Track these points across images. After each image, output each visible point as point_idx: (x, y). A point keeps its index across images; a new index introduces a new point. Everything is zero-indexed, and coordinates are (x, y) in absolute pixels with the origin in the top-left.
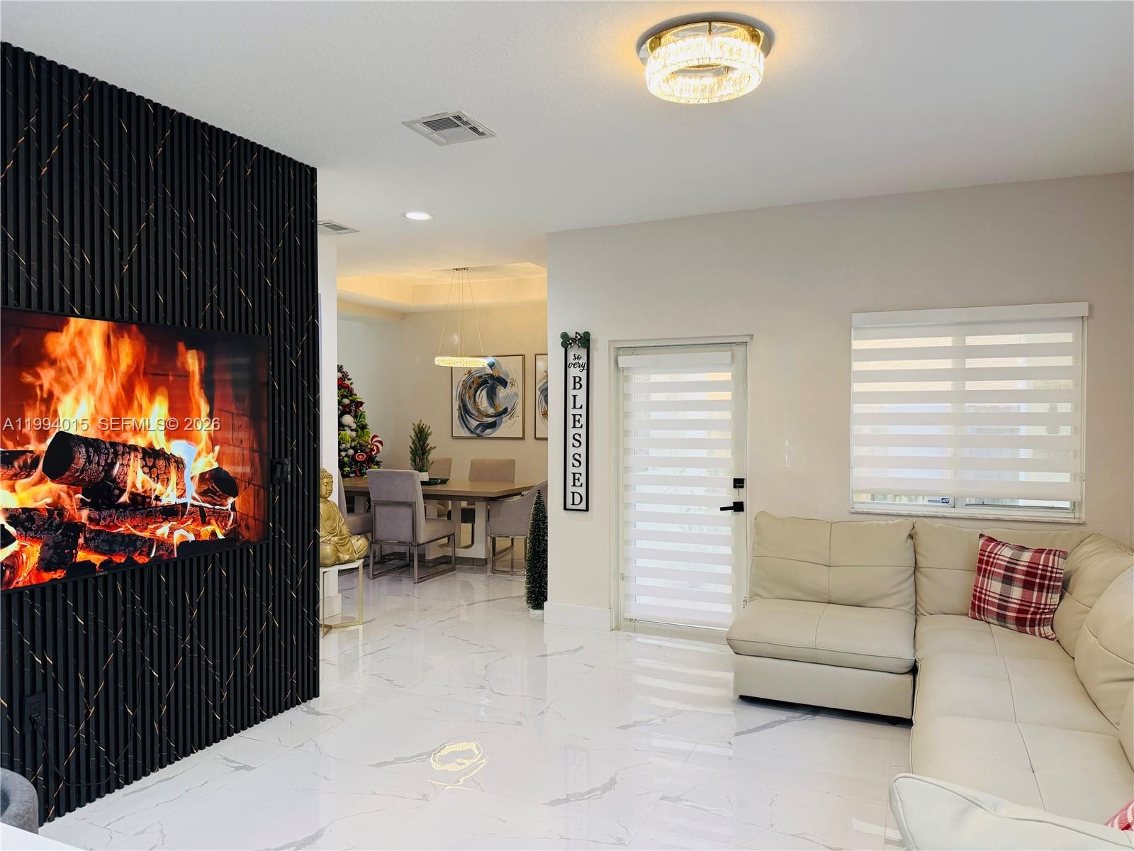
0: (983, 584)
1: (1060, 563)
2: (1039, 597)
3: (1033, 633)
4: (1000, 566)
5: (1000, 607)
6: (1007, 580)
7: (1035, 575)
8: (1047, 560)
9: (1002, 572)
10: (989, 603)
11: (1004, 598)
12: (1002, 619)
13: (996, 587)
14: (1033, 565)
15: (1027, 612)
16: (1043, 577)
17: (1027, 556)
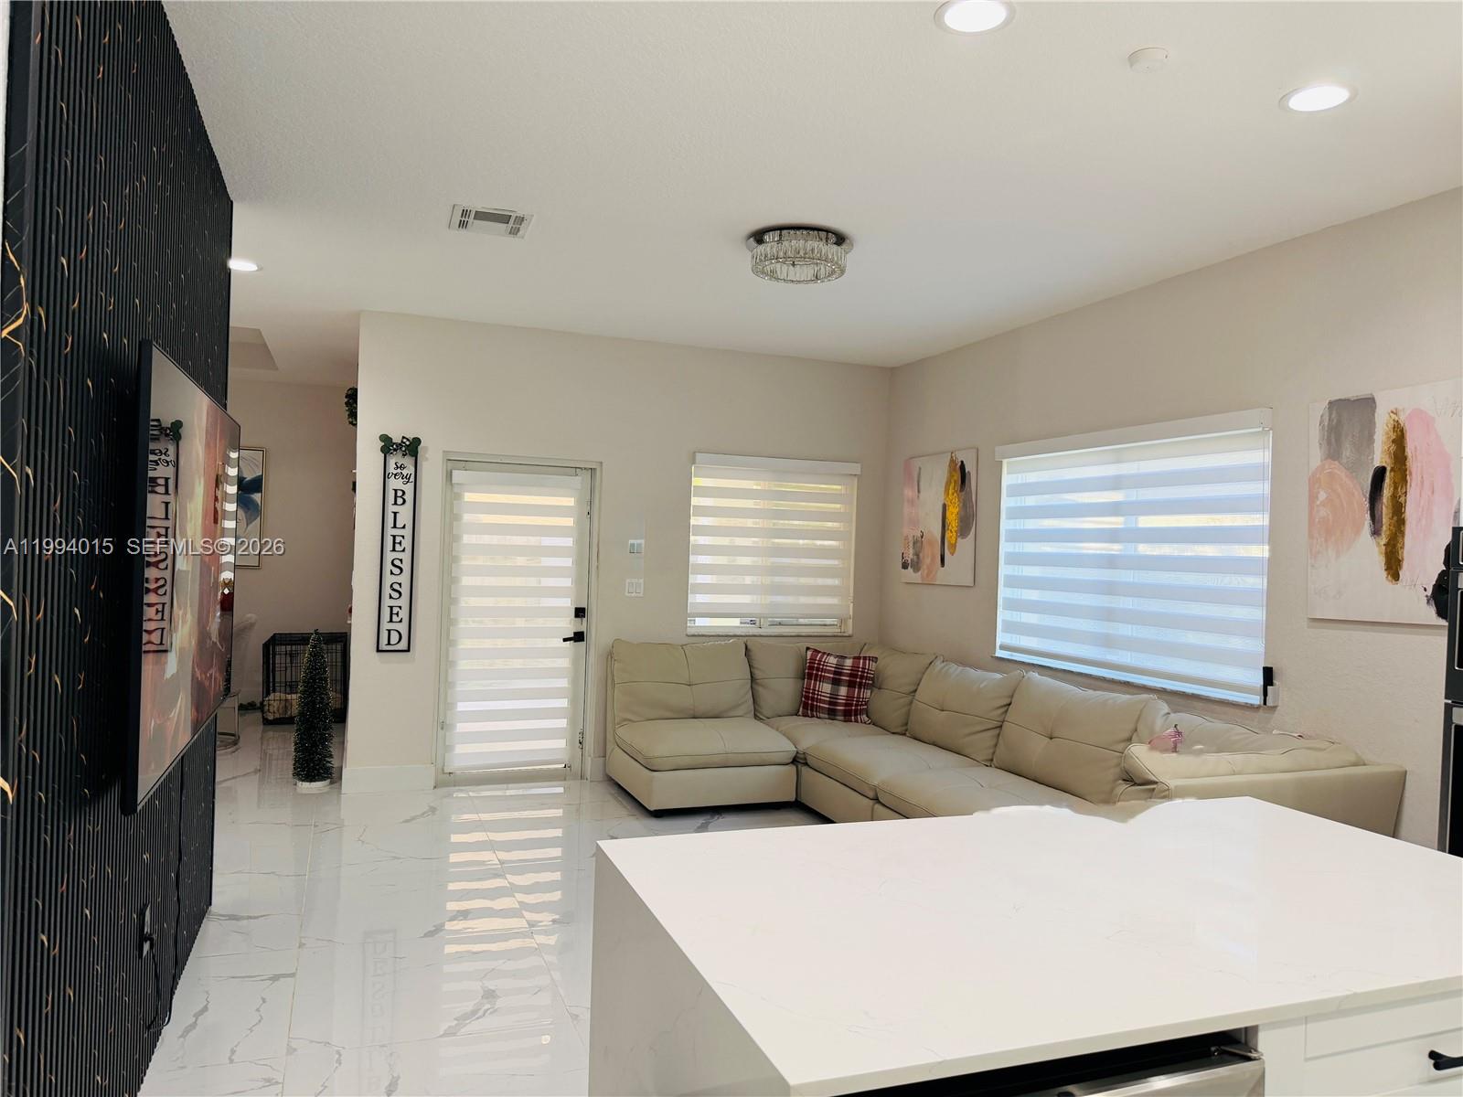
0: (815, 686)
1: (873, 666)
2: (859, 692)
3: (856, 721)
4: (829, 672)
5: (830, 703)
6: (836, 682)
7: (856, 676)
8: (864, 664)
9: (832, 676)
10: (821, 701)
11: (834, 696)
12: (832, 714)
13: (826, 688)
14: (855, 668)
15: (852, 705)
16: (862, 677)
17: (849, 662)
